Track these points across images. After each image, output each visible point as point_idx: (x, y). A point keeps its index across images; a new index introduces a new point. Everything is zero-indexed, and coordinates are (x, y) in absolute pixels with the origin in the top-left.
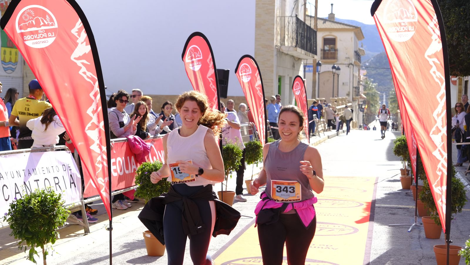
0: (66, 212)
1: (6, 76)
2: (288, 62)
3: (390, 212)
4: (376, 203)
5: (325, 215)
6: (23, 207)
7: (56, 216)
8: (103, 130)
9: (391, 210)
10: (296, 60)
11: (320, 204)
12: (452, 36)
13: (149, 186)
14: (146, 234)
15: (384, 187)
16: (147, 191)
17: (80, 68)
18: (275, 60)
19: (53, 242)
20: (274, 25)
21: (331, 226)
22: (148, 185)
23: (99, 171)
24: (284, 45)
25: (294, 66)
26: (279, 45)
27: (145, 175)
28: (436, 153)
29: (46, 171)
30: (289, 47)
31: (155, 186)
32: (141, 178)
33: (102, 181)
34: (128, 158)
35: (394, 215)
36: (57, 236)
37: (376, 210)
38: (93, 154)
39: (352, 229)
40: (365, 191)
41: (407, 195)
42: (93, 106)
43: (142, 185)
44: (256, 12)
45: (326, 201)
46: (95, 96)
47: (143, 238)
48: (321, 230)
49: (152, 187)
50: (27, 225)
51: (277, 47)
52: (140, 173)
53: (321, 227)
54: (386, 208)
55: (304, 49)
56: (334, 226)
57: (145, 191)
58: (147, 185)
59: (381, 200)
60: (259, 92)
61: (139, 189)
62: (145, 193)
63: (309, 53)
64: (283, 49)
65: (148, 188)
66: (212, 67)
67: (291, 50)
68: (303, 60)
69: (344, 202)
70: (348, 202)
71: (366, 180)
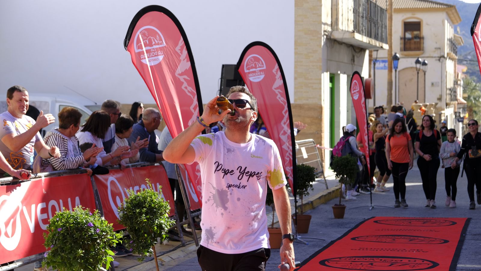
2: (344, 55)
4: (460, 261)
10: (357, 50)
11: (372, 264)
13: (66, 252)
15: (475, 235)
16: (61, 259)
22: (63, 249)
24: (337, 29)
25: (353, 60)
26: (330, 29)
27: (59, 232)
30: (344, 33)
31: (74, 251)
32: (53, 237)
34: (69, 200)
40: (446, 241)
43: (53, 249)
45: (381, 260)
49: (70, 253)
51: (325, 33)
55: (368, 36)
57: (59, 259)
59: (467, 258)
60: (279, 96)
61: (50, 256)
62: (59, 262)
63: (374, 42)
64: (337, 36)
65: (63, 254)
66: (185, 59)
67: (347, 36)
68: (367, 52)
69: (409, 261)
70: (415, 261)
71: (450, 224)
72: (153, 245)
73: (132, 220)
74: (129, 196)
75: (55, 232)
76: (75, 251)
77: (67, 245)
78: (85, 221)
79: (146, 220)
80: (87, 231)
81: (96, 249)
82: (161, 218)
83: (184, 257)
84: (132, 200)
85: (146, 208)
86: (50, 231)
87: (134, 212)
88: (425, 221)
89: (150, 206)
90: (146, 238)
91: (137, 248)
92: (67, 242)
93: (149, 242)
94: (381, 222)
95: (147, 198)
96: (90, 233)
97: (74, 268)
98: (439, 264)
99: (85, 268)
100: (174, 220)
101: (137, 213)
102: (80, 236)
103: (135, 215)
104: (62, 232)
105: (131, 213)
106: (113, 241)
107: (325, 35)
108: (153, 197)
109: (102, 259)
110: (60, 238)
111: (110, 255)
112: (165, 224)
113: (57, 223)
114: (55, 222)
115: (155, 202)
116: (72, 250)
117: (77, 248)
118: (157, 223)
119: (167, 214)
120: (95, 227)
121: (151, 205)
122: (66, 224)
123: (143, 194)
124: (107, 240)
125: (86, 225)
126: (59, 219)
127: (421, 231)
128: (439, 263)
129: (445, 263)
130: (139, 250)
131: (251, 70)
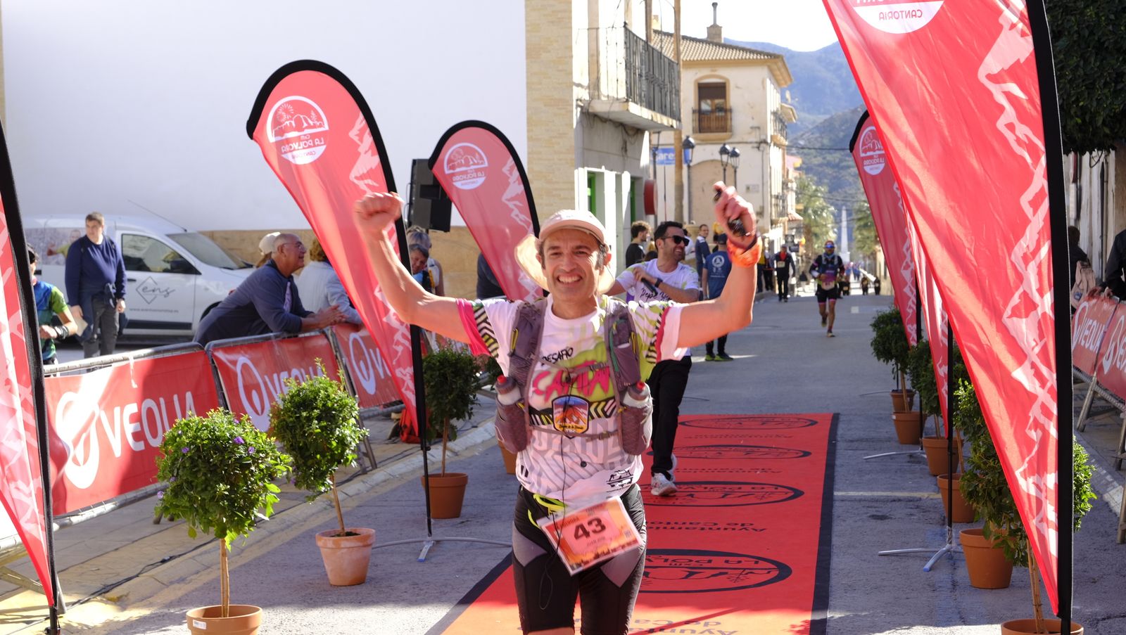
2: (609, 140)
3: (872, 511)
4: (836, 486)
5: (703, 529)
9: (875, 507)
10: (630, 132)
11: (692, 496)
13: (196, 488)
14: (194, 621)
15: (852, 441)
16: (189, 502)
20: (570, 48)
21: (718, 561)
22: (194, 484)
24: (599, 95)
25: (625, 149)
26: (587, 98)
27: (184, 455)
28: (1021, 375)
30: (611, 102)
31: (211, 486)
32: (173, 464)
34: (176, 397)
35: (881, 519)
37: (838, 509)
39: (774, 566)
40: (806, 454)
41: (912, 460)
43: (175, 484)
44: (526, 20)
45: (706, 488)
48: (691, 574)
49: (205, 490)
51: (580, 103)
52: (171, 448)
53: (692, 564)
54: (860, 500)
55: (646, 107)
56: (727, 562)
57: (184, 501)
59: (846, 480)
60: (516, 211)
61: (168, 496)
62: (186, 507)
63: (659, 115)
64: (599, 107)
65: (192, 492)
66: (369, 150)
67: (617, 108)
68: (647, 134)
69: (753, 488)
70: (763, 488)
71: (807, 424)
72: (331, 473)
73: (295, 431)
74: (286, 390)
75: (176, 455)
76: (214, 488)
77: (199, 476)
78: (228, 435)
79: (319, 430)
80: (233, 452)
81: (249, 482)
82: (344, 426)
83: (368, 491)
84: (292, 397)
85: (319, 409)
86: (166, 453)
87: (297, 418)
88: (765, 419)
89: (324, 405)
90: (319, 463)
91: (303, 478)
92: (199, 470)
93: (324, 467)
94: (692, 424)
95: (320, 392)
96: (238, 455)
97: (212, 517)
98: (804, 493)
99: (230, 518)
100: (367, 428)
101: (301, 419)
102: (221, 461)
103: (300, 421)
104: (189, 455)
105: (291, 419)
106: (278, 467)
107: (578, 106)
108: (330, 390)
109: (258, 500)
110: (187, 465)
111: (271, 492)
112: (352, 435)
113: (180, 438)
114: (176, 438)
115: (334, 398)
116: (208, 486)
117: (215, 481)
118: (338, 435)
119: (353, 419)
120: (246, 445)
121: (327, 402)
122: (196, 440)
123: (312, 385)
124: (266, 467)
125: (230, 442)
126: (183, 432)
127: (761, 437)
128: (802, 490)
129: (814, 489)
130: (308, 484)
131: (458, 170)
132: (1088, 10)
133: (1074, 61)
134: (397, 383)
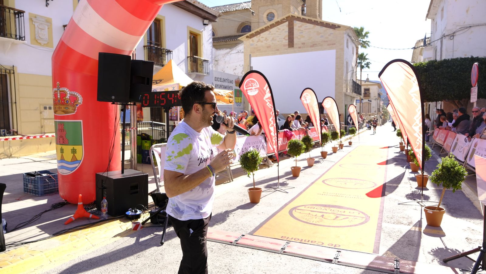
0: (261, 159)
1: (238, 108)
2: (349, 99)
3: (395, 160)
6: (245, 157)
7: (257, 160)
8: (275, 127)
10: (353, 98)
12: (423, 85)
17: (267, 103)
18: (343, 98)
19: (257, 170)
20: (343, 84)
23: (274, 143)
24: (347, 92)
25: (352, 100)
26: (345, 92)
29: (253, 143)
30: (349, 93)
32: (290, 146)
33: (275, 147)
34: (284, 138)
36: (258, 169)
38: (272, 137)
42: (272, 118)
44: (335, 79)
46: (272, 113)
47: (291, 170)
50: (247, 164)
52: (289, 144)
55: (356, 93)
57: (291, 151)
58: (292, 149)
63: (358, 95)
64: (347, 93)
68: (356, 98)
81: (300, 149)
96: (298, 145)
97: (295, 154)
99: (298, 154)
120: (300, 143)
124: (302, 147)
131: (326, 104)
132: (438, 77)
133: (435, 86)
134: (319, 137)
